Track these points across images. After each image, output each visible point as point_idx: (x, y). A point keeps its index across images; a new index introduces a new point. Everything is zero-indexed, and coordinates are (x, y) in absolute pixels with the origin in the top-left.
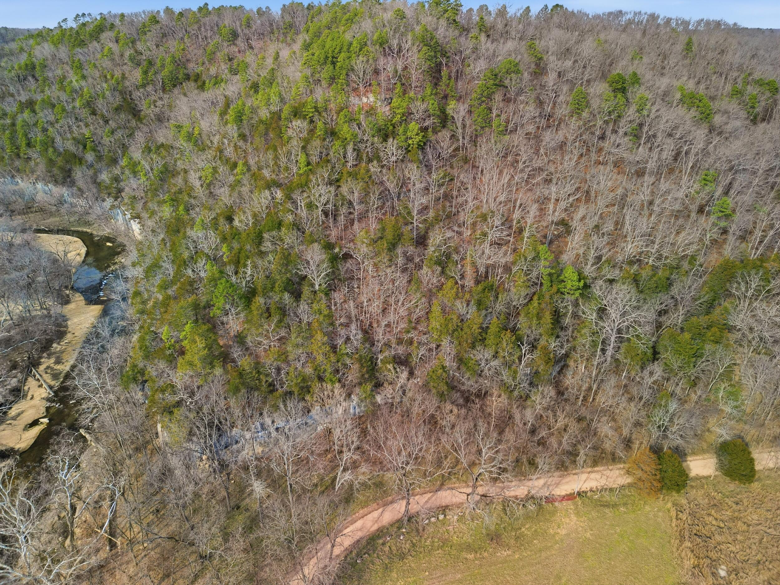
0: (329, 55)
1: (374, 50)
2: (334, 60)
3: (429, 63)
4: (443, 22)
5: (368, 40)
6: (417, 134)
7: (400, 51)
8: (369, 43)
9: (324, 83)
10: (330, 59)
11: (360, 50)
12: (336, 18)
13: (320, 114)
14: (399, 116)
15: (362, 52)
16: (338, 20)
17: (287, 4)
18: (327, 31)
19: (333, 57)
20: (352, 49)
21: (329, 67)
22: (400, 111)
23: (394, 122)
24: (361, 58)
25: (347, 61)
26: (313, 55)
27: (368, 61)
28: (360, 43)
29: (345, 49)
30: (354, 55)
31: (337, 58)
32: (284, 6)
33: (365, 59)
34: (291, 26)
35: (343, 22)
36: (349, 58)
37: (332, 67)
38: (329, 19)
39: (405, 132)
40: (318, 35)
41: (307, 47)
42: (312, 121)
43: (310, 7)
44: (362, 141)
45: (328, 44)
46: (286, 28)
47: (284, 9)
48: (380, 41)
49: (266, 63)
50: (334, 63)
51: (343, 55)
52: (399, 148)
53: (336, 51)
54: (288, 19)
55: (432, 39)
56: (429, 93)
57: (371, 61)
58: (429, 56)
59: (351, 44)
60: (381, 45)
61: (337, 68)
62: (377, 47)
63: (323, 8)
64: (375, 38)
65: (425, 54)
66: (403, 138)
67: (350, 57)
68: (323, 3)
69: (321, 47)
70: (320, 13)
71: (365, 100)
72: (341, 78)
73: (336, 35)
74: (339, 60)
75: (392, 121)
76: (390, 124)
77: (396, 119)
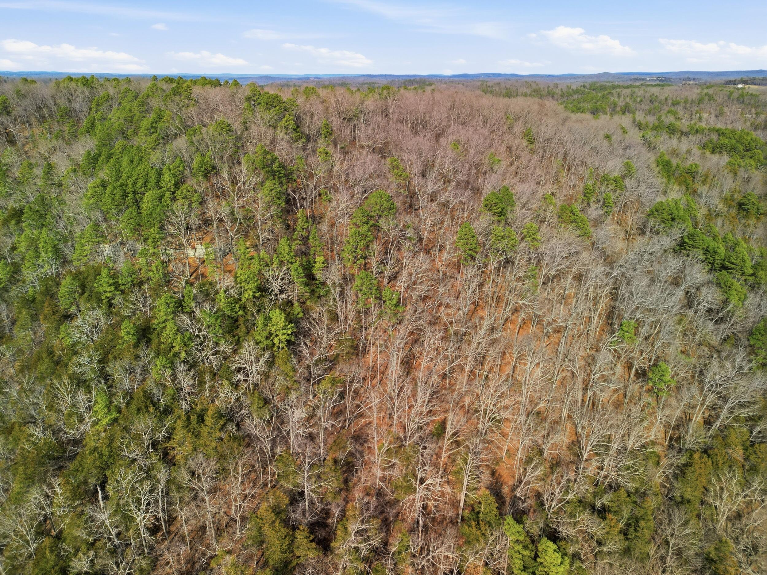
0: (129, 190)
2: (137, 196)
3: (278, 202)
4: (281, 133)
5: (185, 168)
6: (284, 327)
8: (187, 172)
10: (131, 196)
11: (176, 186)
14: (251, 293)
15: (179, 191)
19: (134, 192)
20: (162, 183)
22: (251, 285)
23: (244, 300)
24: (179, 200)
27: (190, 204)
28: (174, 176)
29: (152, 181)
30: (167, 192)
31: (141, 194)
33: (185, 202)
36: (160, 197)
37: (135, 212)
39: (265, 323)
41: (92, 160)
44: (200, 346)
48: (203, 169)
50: (137, 203)
51: (150, 194)
52: (261, 352)
53: (139, 184)
55: (274, 161)
56: (287, 250)
57: (195, 205)
58: (276, 192)
59: (160, 175)
60: (205, 173)
62: (200, 177)
64: (196, 165)
65: (272, 190)
66: (263, 333)
67: (162, 196)
71: (190, 252)
75: (240, 300)
76: (237, 306)
77: (247, 296)
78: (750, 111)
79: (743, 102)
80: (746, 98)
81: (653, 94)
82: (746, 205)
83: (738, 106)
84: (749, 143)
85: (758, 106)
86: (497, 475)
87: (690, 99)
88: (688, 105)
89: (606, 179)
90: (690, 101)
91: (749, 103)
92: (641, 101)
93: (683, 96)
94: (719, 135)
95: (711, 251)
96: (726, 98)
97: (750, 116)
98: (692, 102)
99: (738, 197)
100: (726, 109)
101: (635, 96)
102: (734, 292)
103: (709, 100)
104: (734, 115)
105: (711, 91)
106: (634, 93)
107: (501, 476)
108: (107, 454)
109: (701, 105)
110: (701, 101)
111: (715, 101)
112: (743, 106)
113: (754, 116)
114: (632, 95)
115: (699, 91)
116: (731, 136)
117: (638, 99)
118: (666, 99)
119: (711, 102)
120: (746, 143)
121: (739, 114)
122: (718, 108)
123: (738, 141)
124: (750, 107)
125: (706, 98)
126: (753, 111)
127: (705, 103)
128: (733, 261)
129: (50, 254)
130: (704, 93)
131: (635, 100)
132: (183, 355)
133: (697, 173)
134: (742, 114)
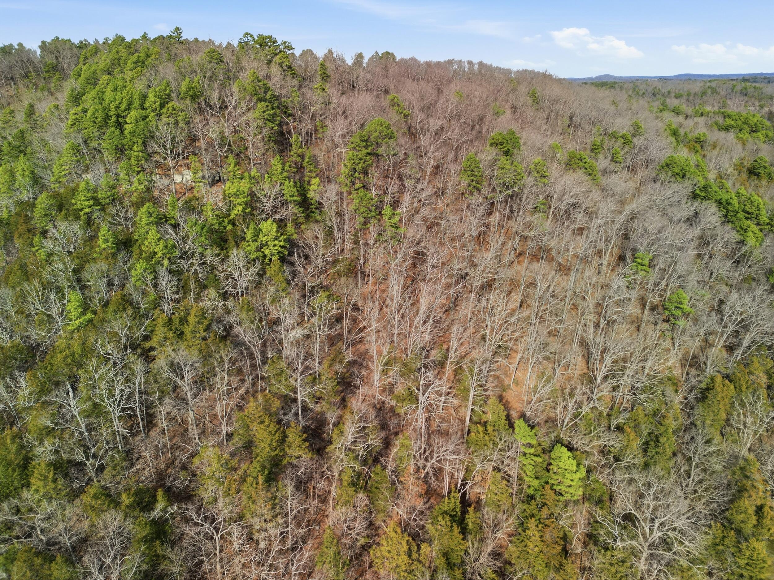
0: (111, 113)
1: (182, 107)
2: (121, 120)
3: (270, 125)
4: (275, 69)
5: (172, 91)
6: (276, 238)
7: (224, 107)
8: (174, 95)
9: (108, 156)
10: (113, 119)
11: (162, 106)
12: (119, 59)
13: (103, 209)
14: (240, 208)
15: (164, 110)
16: (122, 61)
17: (49, 40)
18: (105, 77)
19: (118, 116)
20: (147, 105)
21: (111, 131)
22: (241, 200)
23: (232, 216)
24: (164, 119)
25: (142, 124)
26: (85, 111)
27: (176, 123)
28: (160, 97)
29: (136, 104)
30: (152, 114)
31: (124, 117)
32: (44, 42)
33: (172, 120)
34: (55, 68)
35: (130, 65)
36: (145, 118)
37: (117, 132)
38: (108, 61)
39: (256, 235)
40: (93, 81)
41: (77, 99)
42: (89, 222)
43: (83, 45)
44: (184, 256)
45: (109, 94)
46: (48, 71)
47: (44, 46)
48: (191, 93)
49: (15, 120)
50: (120, 125)
51: (133, 114)
52: (250, 262)
53: (123, 107)
54: (50, 59)
55: (267, 90)
56: (279, 170)
57: (181, 124)
58: (269, 115)
59: (144, 97)
60: (193, 98)
61: (126, 132)
62: (188, 101)
63: (100, 47)
64: (183, 89)
65: (264, 112)
66: (253, 246)
67: (147, 117)
68: (101, 41)
69: (97, 100)
70: (96, 53)
71: (178, 178)
72: (135, 148)
73: (120, 83)
74: (128, 120)
75: (229, 215)
76: (226, 221)
77: (236, 212)
78: (754, 104)
79: (746, 95)
80: (749, 90)
81: (656, 88)
82: (757, 169)
83: (742, 98)
84: (756, 125)
85: (762, 99)
86: (504, 401)
87: (693, 92)
88: (691, 98)
89: (614, 136)
90: (692, 94)
91: (753, 96)
92: (644, 94)
93: (685, 90)
94: (725, 118)
95: (724, 203)
96: (729, 91)
97: (753, 109)
98: (695, 94)
99: (747, 164)
100: (729, 102)
101: (637, 89)
102: (751, 234)
103: (712, 93)
104: (737, 107)
105: (714, 85)
106: (637, 86)
107: (509, 403)
108: (80, 352)
109: (704, 97)
110: (704, 93)
111: (718, 93)
112: (746, 98)
113: (758, 108)
114: (634, 89)
115: (702, 84)
116: (737, 118)
117: (641, 92)
118: (669, 92)
119: (715, 94)
120: (753, 124)
121: (743, 106)
122: (721, 101)
123: (744, 123)
124: (753, 99)
125: (709, 91)
126: (757, 103)
127: (708, 95)
128: (748, 210)
129: (27, 179)
130: (707, 86)
131: (638, 93)
132: (166, 262)
133: (706, 142)
134: (745, 106)
